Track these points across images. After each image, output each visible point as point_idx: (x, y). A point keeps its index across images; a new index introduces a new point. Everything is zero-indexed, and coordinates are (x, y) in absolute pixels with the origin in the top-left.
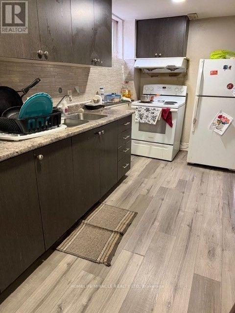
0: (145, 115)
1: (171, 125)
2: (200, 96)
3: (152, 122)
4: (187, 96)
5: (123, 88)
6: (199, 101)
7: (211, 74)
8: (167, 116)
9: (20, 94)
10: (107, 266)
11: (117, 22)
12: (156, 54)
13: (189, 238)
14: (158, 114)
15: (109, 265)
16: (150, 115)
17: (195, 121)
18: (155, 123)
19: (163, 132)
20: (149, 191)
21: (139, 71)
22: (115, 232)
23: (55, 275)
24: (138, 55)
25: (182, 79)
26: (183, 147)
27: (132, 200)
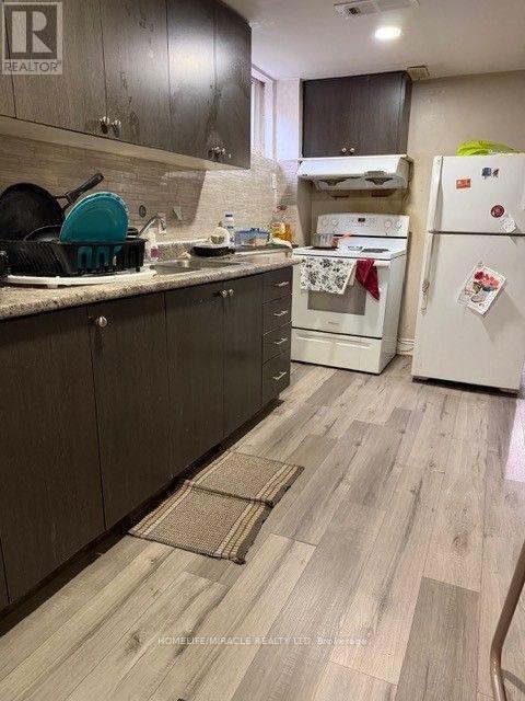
0: (320, 276)
1: (376, 295)
2: (437, 233)
3: (335, 289)
4: (409, 237)
5: (275, 220)
6: (435, 243)
7: (459, 187)
8: (367, 276)
9: (62, 203)
10: (236, 563)
11: (262, 84)
12: (344, 150)
13: (414, 513)
14: (348, 270)
15: (241, 562)
16: (331, 274)
17: (427, 286)
18: (341, 292)
19: (360, 310)
20: (328, 428)
21: (309, 184)
22: (255, 501)
23: (126, 579)
24: (307, 151)
25: (400, 202)
26: (402, 348)
27: (292, 445)
